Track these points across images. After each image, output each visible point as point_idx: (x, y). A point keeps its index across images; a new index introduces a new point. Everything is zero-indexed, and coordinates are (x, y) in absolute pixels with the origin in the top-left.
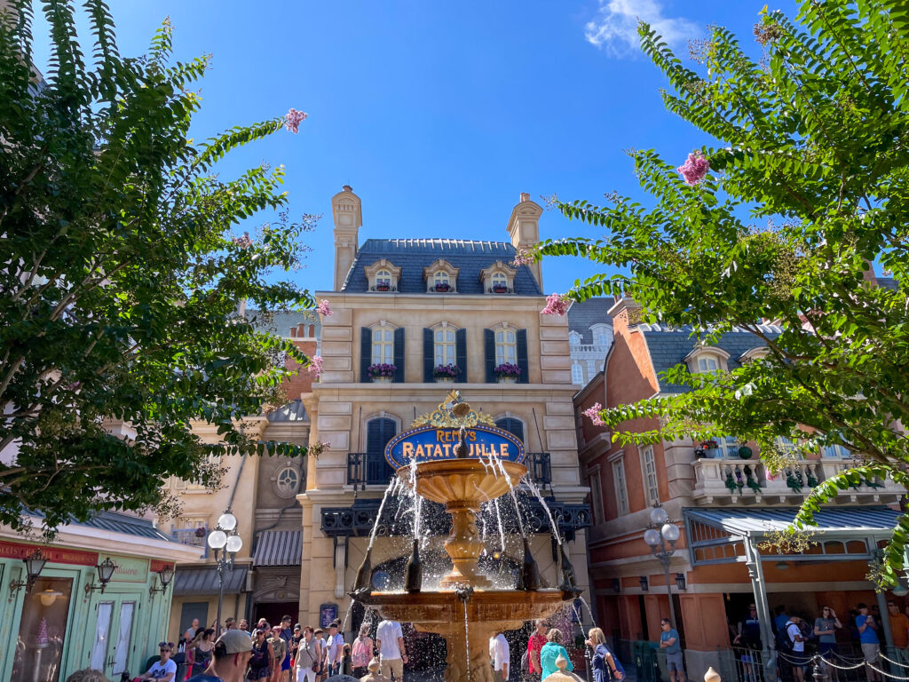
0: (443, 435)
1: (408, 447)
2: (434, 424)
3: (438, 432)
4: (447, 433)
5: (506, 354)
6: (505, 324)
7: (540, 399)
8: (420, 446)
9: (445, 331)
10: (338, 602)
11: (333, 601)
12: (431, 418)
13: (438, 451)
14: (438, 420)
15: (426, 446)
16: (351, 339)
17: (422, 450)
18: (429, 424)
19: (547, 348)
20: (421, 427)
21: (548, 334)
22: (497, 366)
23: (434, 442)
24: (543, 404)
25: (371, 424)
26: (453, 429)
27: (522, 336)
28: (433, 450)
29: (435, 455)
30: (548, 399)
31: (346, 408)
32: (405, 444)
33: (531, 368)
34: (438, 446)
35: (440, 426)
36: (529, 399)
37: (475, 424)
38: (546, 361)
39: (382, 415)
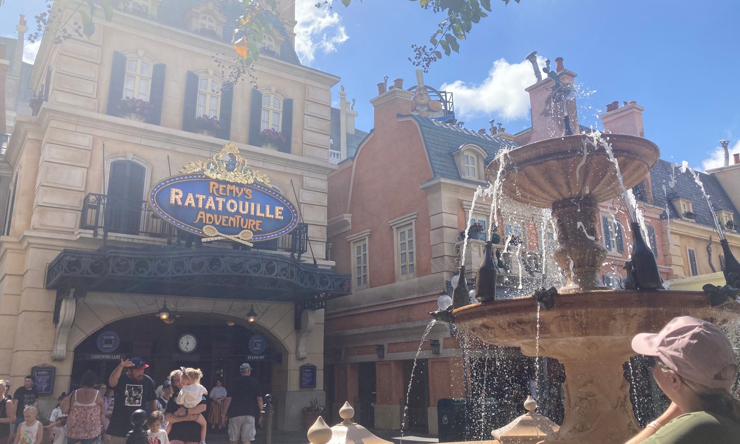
0: (217, 187)
1: (177, 194)
2: (208, 173)
3: (212, 183)
4: (221, 186)
5: (271, 121)
6: (273, 89)
7: (299, 172)
8: (190, 196)
9: (210, 80)
10: (55, 364)
11: (50, 363)
12: (205, 167)
13: (210, 203)
14: (212, 170)
15: (197, 196)
16: (99, 62)
17: (192, 199)
18: (201, 173)
19: (310, 122)
20: (192, 175)
21: (312, 109)
22: (262, 130)
23: (208, 194)
24: (301, 177)
25: (115, 166)
26: (228, 182)
27: (288, 106)
28: (205, 202)
29: (207, 207)
30: (306, 173)
31: (84, 141)
32: (174, 191)
33: (293, 139)
34: (211, 199)
35: (214, 177)
36: (289, 170)
37: (251, 181)
38: (309, 136)
39: (130, 157)
